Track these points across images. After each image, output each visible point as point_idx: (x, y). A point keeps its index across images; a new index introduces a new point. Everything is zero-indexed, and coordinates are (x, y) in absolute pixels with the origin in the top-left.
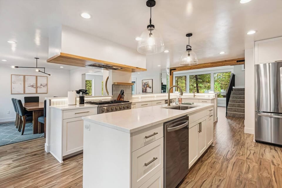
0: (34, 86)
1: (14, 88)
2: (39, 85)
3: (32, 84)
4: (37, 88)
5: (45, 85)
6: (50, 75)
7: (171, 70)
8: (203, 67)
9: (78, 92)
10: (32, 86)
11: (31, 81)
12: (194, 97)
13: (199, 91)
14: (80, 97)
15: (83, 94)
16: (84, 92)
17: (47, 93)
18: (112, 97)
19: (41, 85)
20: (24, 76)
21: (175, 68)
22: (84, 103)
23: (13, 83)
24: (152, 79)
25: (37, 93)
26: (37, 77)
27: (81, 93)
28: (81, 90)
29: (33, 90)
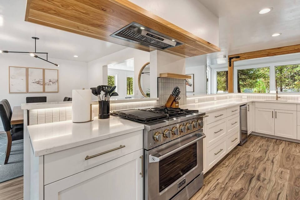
0: (41, 83)
1: (12, 85)
2: (47, 81)
3: (37, 80)
4: (44, 85)
5: (54, 81)
6: (57, 65)
7: (230, 59)
8: (295, 51)
9: (96, 92)
10: (38, 83)
11: (36, 75)
12: (277, 99)
13: (242, 90)
14: (100, 102)
15: (106, 95)
16: (109, 92)
17: (57, 92)
18: (157, 100)
19: (50, 82)
20: (27, 69)
21: (238, 56)
22: (108, 117)
23: (12, 78)
24: (194, 74)
25: (44, 92)
26: (44, 70)
27: (102, 93)
28: (103, 86)
29: (40, 88)
